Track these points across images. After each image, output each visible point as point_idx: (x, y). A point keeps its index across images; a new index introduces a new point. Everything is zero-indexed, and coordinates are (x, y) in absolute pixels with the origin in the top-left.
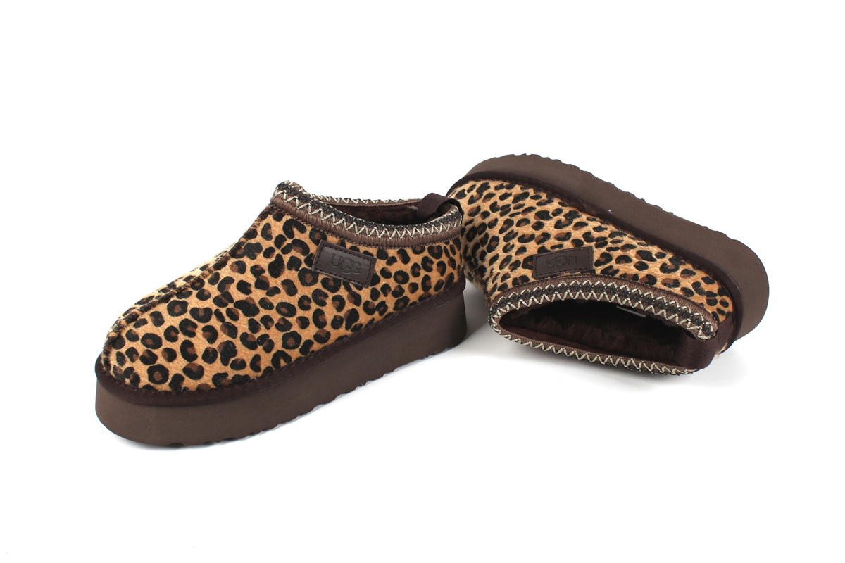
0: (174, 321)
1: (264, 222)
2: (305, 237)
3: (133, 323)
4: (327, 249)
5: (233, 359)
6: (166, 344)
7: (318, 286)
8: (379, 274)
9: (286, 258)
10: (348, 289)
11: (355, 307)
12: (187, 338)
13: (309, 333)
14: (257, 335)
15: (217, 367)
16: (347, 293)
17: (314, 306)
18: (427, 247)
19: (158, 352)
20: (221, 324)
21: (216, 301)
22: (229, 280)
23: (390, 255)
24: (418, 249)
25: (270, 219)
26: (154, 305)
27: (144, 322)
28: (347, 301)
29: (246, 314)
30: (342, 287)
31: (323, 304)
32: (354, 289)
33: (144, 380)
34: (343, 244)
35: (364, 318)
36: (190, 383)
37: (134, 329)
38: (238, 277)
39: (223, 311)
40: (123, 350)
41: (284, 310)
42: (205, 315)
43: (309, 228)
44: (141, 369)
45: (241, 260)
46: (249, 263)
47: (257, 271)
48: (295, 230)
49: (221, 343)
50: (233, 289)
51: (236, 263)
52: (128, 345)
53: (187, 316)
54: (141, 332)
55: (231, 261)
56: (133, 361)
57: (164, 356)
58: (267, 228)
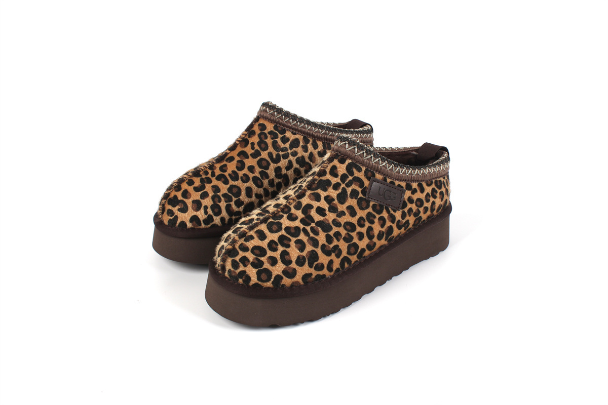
0: (275, 237)
1: (332, 164)
2: (361, 175)
3: (243, 239)
4: (374, 183)
5: (316, 263)
6: (270, 253)
7: (370, 210)
8: (406, 201)
9: (349, 190)
10: (388, 212)
11: (391, 224)
12: (284, 248)
13: (363, 244)
14: (331, 246)
15: (306, 269)
16: (387, 215)
17: (367, 224)
18: (434, 181)
19: (263, 259)
20: (307, 238)
21: (302, 221)
22: (309, 207)
23: (413, 187)
24: (429, 183)
25: (336, 162)
26: (256, 225)
27: (252, 238)
28: (387, 220)
29: (324, 231)
30: (385, 210)
31: (372, 222)
32: (392, 212)
33: (254, 279)
34: (385, 180)
35: (396, 232)
36: (287, 281)
37: (244, 242)
38: (316, 204)
39: (308, 228)
40: (237, 258)
41: (348, 227)
42: (295, 232)
43: (364, 169)
44: (252, 272)
45: (316, 191)
46: (323, 194)
47: (329, 199)
48: (354, 170)
49: (308, 252)
50: (313, 213)
51: (312, 194)
52: (242, 254)
53: (283, 232)
54: (250, 244)
55: (309, 193)
56: (245, 266)
57: (268, 262)
58: (334, 168)
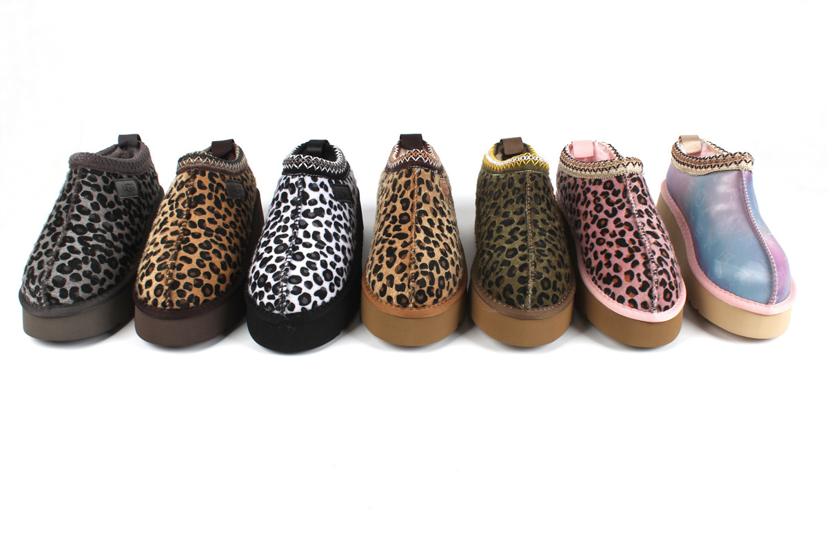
0: (197, 256)
1: (196, 181)
2: (219, 181)
3: (175, 269)
4: (228, 183)
6: (202, 271)
7: (236, 206)
9: (219, 196)
12: (209, 262)
15: (229, 271)
17: (239, 219)
19: (201, 277)
20: (217, 246)
21: (206, 235)
22: (202, 221)
26: (176, 254)
29: (223, 235)
33: (202, 298)
36: (223, 287)
37: (178, 272)
38: (205, 218)
39: (213, 238)
40: (181, 287)
41: (233, 226)
42: (206, 245)
43: (218, 174)
44: (197, 292)
45: (198, 207)
46: (204, 207)
47: (211, 209)
48: (214, 178)
49: (224, 257)
50: (208, 225)
51: (196, 210)
52: (182, 282)
53: (200, 250)
54: (184, 270)
55: (192, 211)
56: (190, 290)
57: (206, 278)
58: (200, 183)
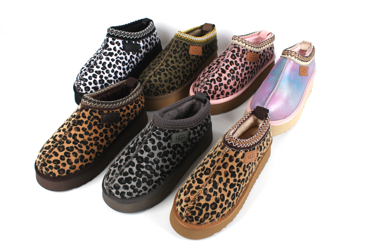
0: (62, 153)
1: (82, 112)
2: (97, 114)
3: (48, 157)
4: (104, 115)
5: (84, 160)
6: (62, 162)
7: (104, 128)
8: (122, 117)
9: (93, 123)
10: (113, 125)
11: (116, 130)
12: (68, 158)
13: (104, 143)
14: (89, 150)
15: (80, 163)
17: (104, 135)
18: (134, 102)
19: (60, 165)
20: (77, 150)
21: (74, 143)
22: (75, 135)
23: (124, 109)
24: (131, 103)
25: (84, 111)
26: (52, 149)
27: (52, 156)
28: (114, 129)
29: (84, 145)
30: (111, 125)
31: (107, 133)
32: (115, 124)
33: (57, 174)
34: (109, 112)
35: (119, 131)
36: (72, 171)
37: (49, 159)
38: (78, 133)
39: (77, 146)
40: (47, 167)
41: (95, 139)
42: (71, 149)
43: (97, 111)
44: (56, 171)
45: (77, 126)
46: (81, 127)
47: (84, 129)
48: (93, 113)
49: (79, 156)
50: (78, 138)
51: (76, 128)
52: (49, 165)
53: (66, 151)
54: (52, 159)
55: (74, 127)
56: (52, 169)
57: (62, 166)
58: (83, 114)
